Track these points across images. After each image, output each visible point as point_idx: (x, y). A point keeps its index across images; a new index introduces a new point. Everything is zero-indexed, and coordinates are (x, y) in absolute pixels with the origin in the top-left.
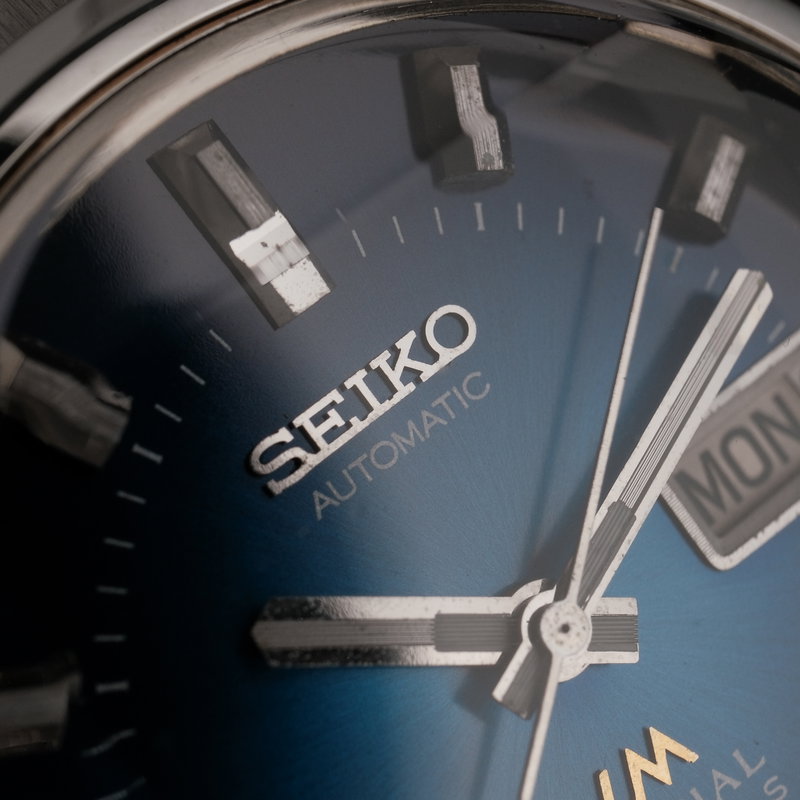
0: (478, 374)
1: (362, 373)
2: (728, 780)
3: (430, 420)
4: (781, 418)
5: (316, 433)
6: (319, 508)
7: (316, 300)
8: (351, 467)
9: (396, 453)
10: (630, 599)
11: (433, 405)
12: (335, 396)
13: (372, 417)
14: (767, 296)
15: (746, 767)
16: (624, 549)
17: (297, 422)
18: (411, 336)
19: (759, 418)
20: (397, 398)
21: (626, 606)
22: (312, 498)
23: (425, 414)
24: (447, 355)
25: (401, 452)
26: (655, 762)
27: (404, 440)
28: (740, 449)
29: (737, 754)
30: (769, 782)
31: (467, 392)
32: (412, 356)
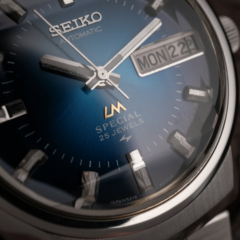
0: (100, 27)
1: (76, 20)
2: (132, 116)
3: (88, 32)
4: (162, 54)
5: (64, 28)
6: (61, 42)
7: (70, 3)
8: (70, 36)
9: (80, 36)
10: (119, 75)
11: (90, 30)
12: (70, 22)
13: (76, 28)
14: (161, 24)
15: (136, 115)
16: (119, 63)
17: (61, 25)
18: (88, 16)
19: (157, 53)
20: (82, 26)
21: (118, 76)
22: (61, 40)
23: (87, 31)
24: (94, 21)
25: (81, 37)
26: (117, 108)
27: (82, 35)
28: (152, 58)
29: (135, 112)
30: (140, 119)
31: (97, 30)
32: (87, 19)
